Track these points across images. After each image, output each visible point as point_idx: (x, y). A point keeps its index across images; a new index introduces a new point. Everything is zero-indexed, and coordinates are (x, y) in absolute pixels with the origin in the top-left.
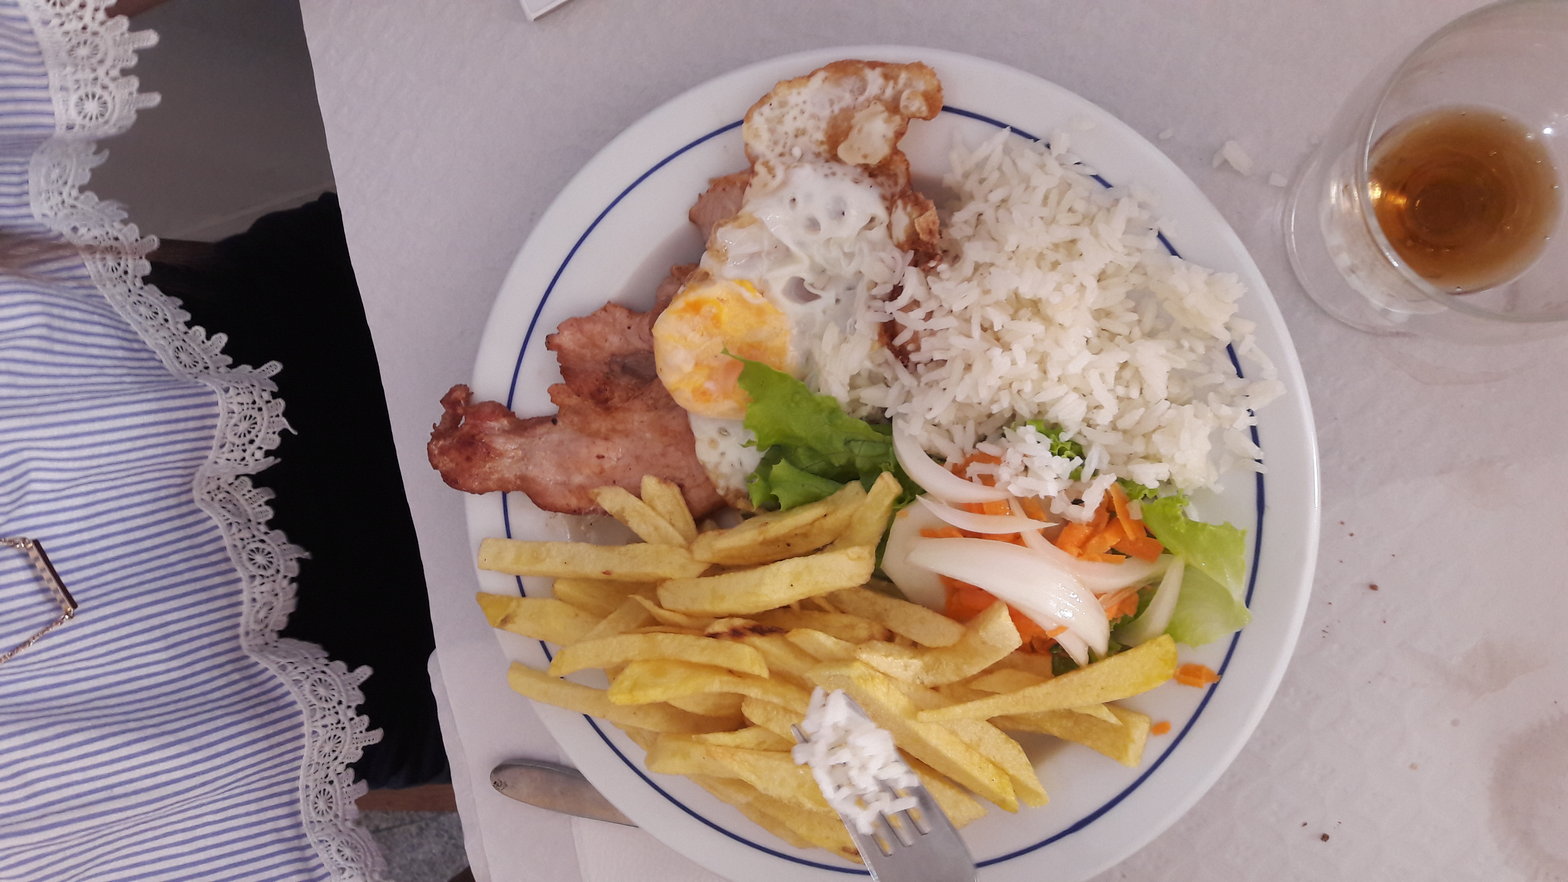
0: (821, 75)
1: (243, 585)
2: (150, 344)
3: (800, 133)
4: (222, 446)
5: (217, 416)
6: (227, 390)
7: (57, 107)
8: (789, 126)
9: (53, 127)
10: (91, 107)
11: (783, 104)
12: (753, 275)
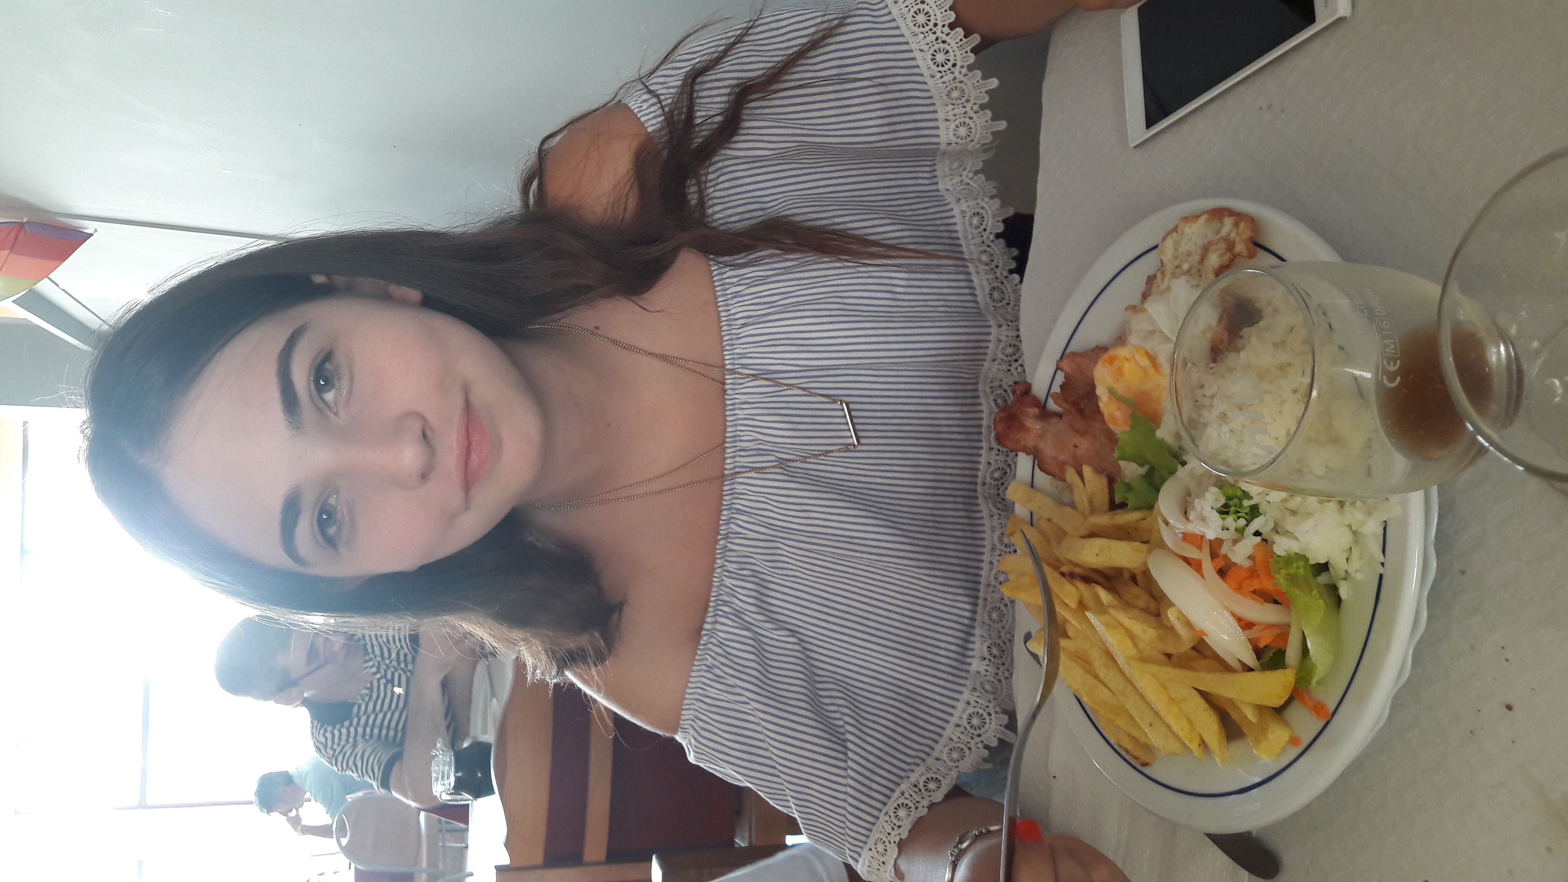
0: (1204, 217)
1: (983, 452)
2: (976, 283)
3: (1189, 254)
4: (994, 360)
5: (989, 341)
6: (1000, 326)
7: (941, 132)
8: (1184, 248)
9: (939, 144)
10: (963, 131)
11: (1182, 233)
12: (1148, 346)
